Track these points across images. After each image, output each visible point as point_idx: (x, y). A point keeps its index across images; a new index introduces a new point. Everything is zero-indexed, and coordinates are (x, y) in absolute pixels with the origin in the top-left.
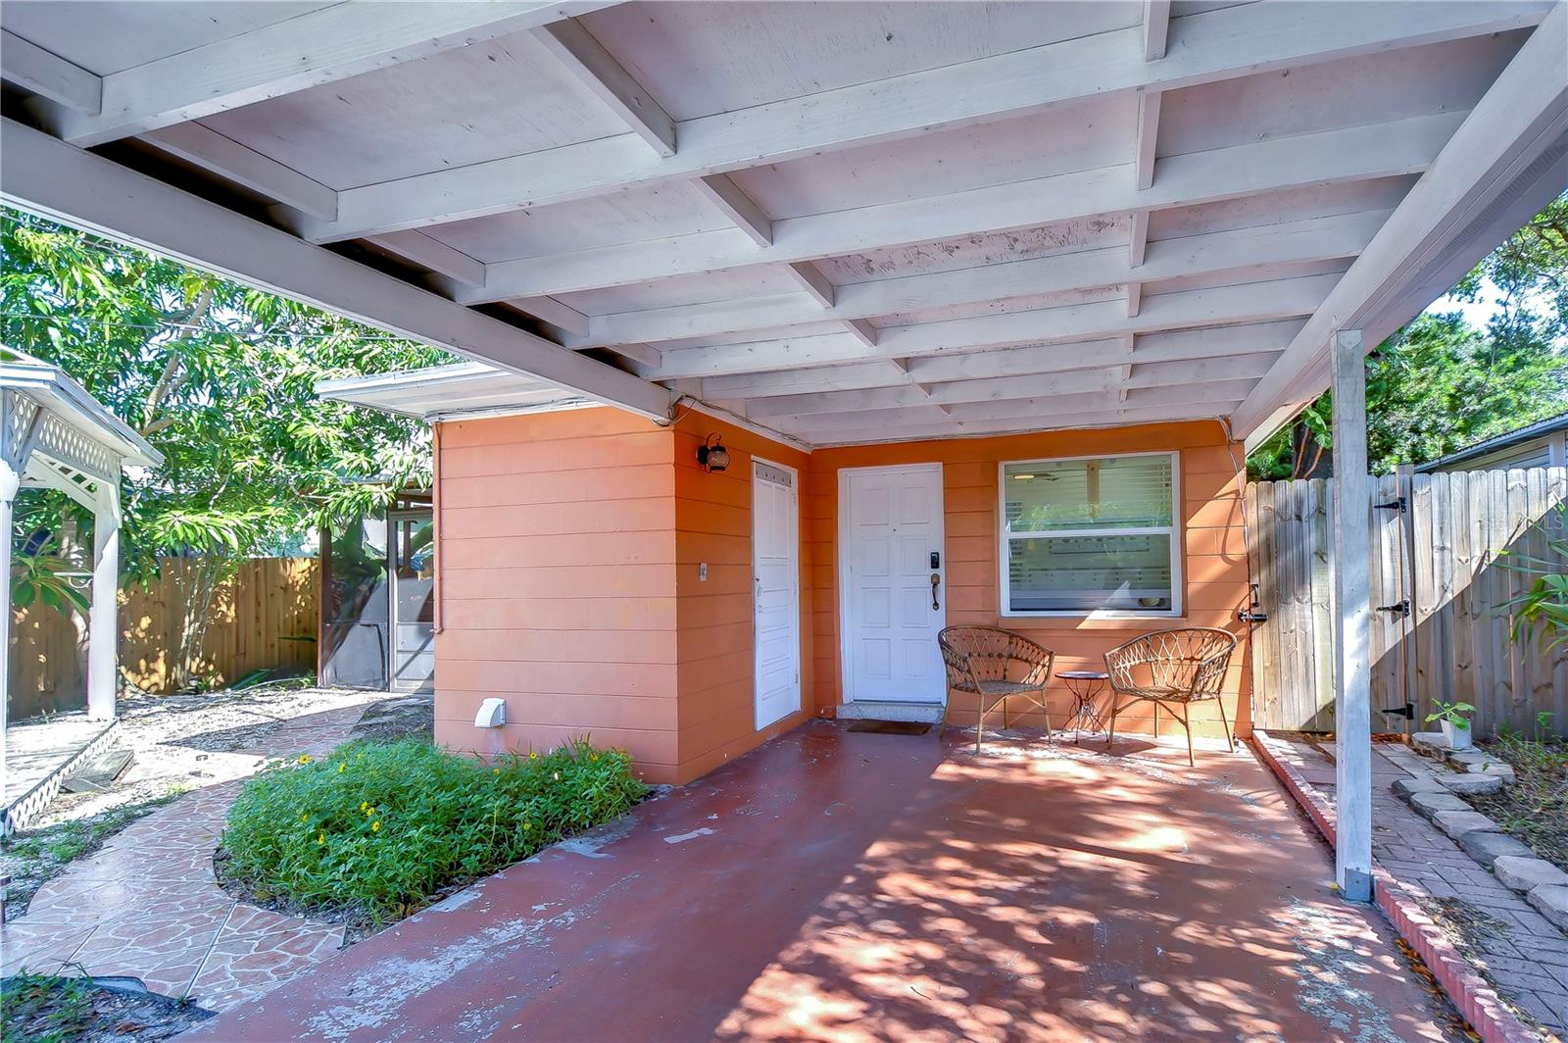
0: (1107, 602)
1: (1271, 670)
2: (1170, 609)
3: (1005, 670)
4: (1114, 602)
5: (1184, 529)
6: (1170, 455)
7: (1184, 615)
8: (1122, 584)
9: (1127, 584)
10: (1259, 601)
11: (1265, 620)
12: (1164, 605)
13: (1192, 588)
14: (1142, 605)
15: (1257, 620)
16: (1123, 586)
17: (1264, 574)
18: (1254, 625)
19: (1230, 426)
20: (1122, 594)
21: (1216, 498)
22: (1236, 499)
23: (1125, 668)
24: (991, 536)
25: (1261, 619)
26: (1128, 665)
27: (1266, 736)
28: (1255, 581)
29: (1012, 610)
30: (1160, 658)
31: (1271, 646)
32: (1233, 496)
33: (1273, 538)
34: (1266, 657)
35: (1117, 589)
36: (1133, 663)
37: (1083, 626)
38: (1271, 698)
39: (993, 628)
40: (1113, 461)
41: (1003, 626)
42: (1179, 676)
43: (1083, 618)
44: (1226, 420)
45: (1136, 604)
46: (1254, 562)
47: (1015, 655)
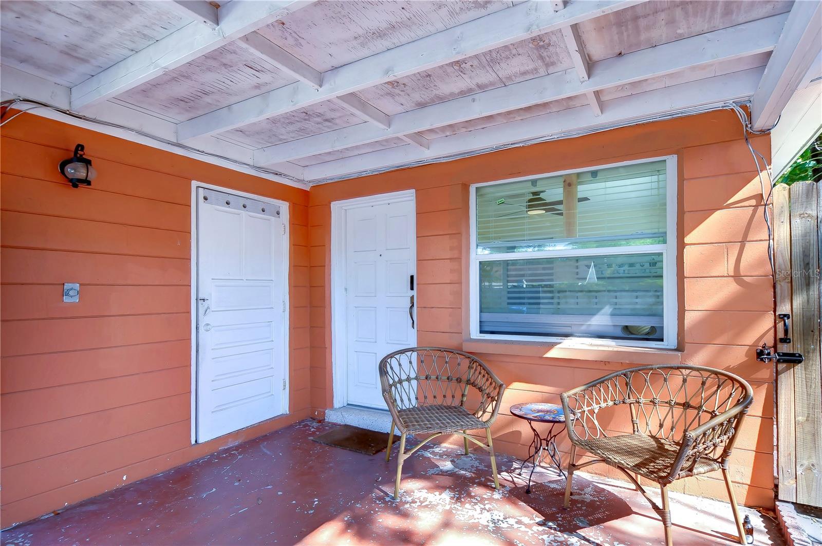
0: (583, 328)
1: (808, 427)
2: (662, 340)
3: (463, 395)
4: (593, 329)
5: (681, 246)
6: (665, 161)
7: (680, 348)
8: (601, 309)
9: (608, 309)
10: (790, 336)
11: (800, 362)
12: (655, 334)
13: (690, 318)
14: (629, 333)
15: (785, 361)
16: (603, 311)
17: (798, 301)
18: (781, 366)
19: (749, 115)
20: (602, 320)
21: (728, 207)
22: (756, 206)
23: (592, 412)
24: (459, 258)
25: (793, 360)
26: (596, 408)
27: (794, 513)
28: (784, 309)
29: (481, 332)
30: (642, 400)
31: (808, 395)
32: (753, 202)
33: (814, 253)
34: (798, 409)
35: (594, 314)
36: (603, 405)
37: (553, 353)
38: (806, 463)
39: (457, 351)
40: (594, 174)
41: (467, 347)
42: (668, 424)
43: (552, 345)
44: (744, 108)
45: (619, 332)
46: (784, 287)
47: (472, 381)
